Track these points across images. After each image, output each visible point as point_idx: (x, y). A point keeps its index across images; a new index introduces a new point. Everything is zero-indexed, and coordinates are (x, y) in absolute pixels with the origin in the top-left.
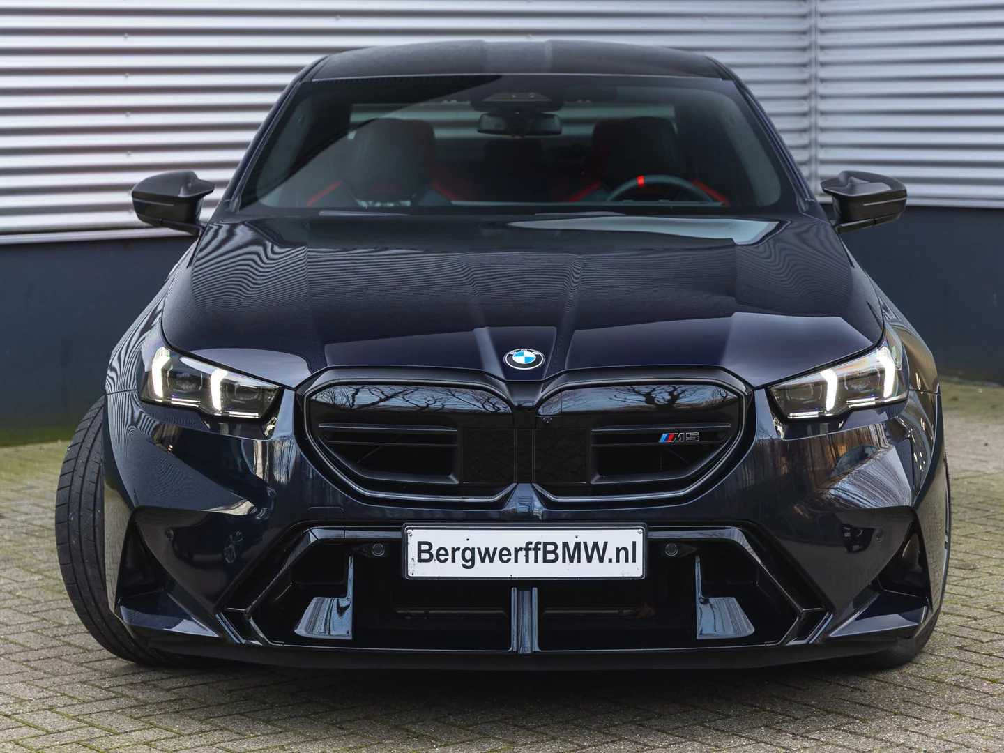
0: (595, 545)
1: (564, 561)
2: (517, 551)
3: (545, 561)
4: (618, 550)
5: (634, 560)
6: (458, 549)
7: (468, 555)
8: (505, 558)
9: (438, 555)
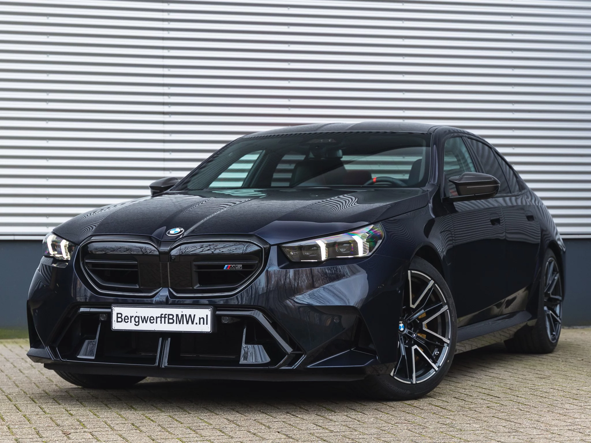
0: (190, 316)
1: (177, 323)
2: (157, 318)
3: (169, 323)
4: (200, 319)
5: (207, 324)
6: (133, 316)
7: (137, 319)
8: (152, 321)
9: (125, 319)
